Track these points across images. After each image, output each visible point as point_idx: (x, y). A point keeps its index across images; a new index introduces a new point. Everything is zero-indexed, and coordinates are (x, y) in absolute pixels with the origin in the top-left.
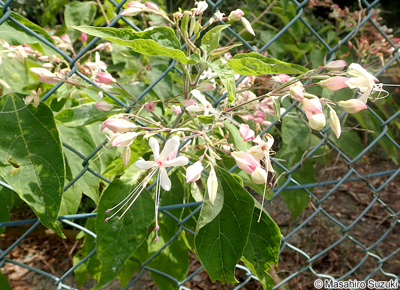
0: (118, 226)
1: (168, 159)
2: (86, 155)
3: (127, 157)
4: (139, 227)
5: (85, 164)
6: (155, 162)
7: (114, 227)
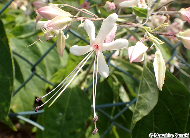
0: (61, 121)
1: (105, 42)
2: (33, 62)
3: (61, 45)
4: (79, 122)
5: (33, 69)
6: (91, 46)
7: (58, 122)
